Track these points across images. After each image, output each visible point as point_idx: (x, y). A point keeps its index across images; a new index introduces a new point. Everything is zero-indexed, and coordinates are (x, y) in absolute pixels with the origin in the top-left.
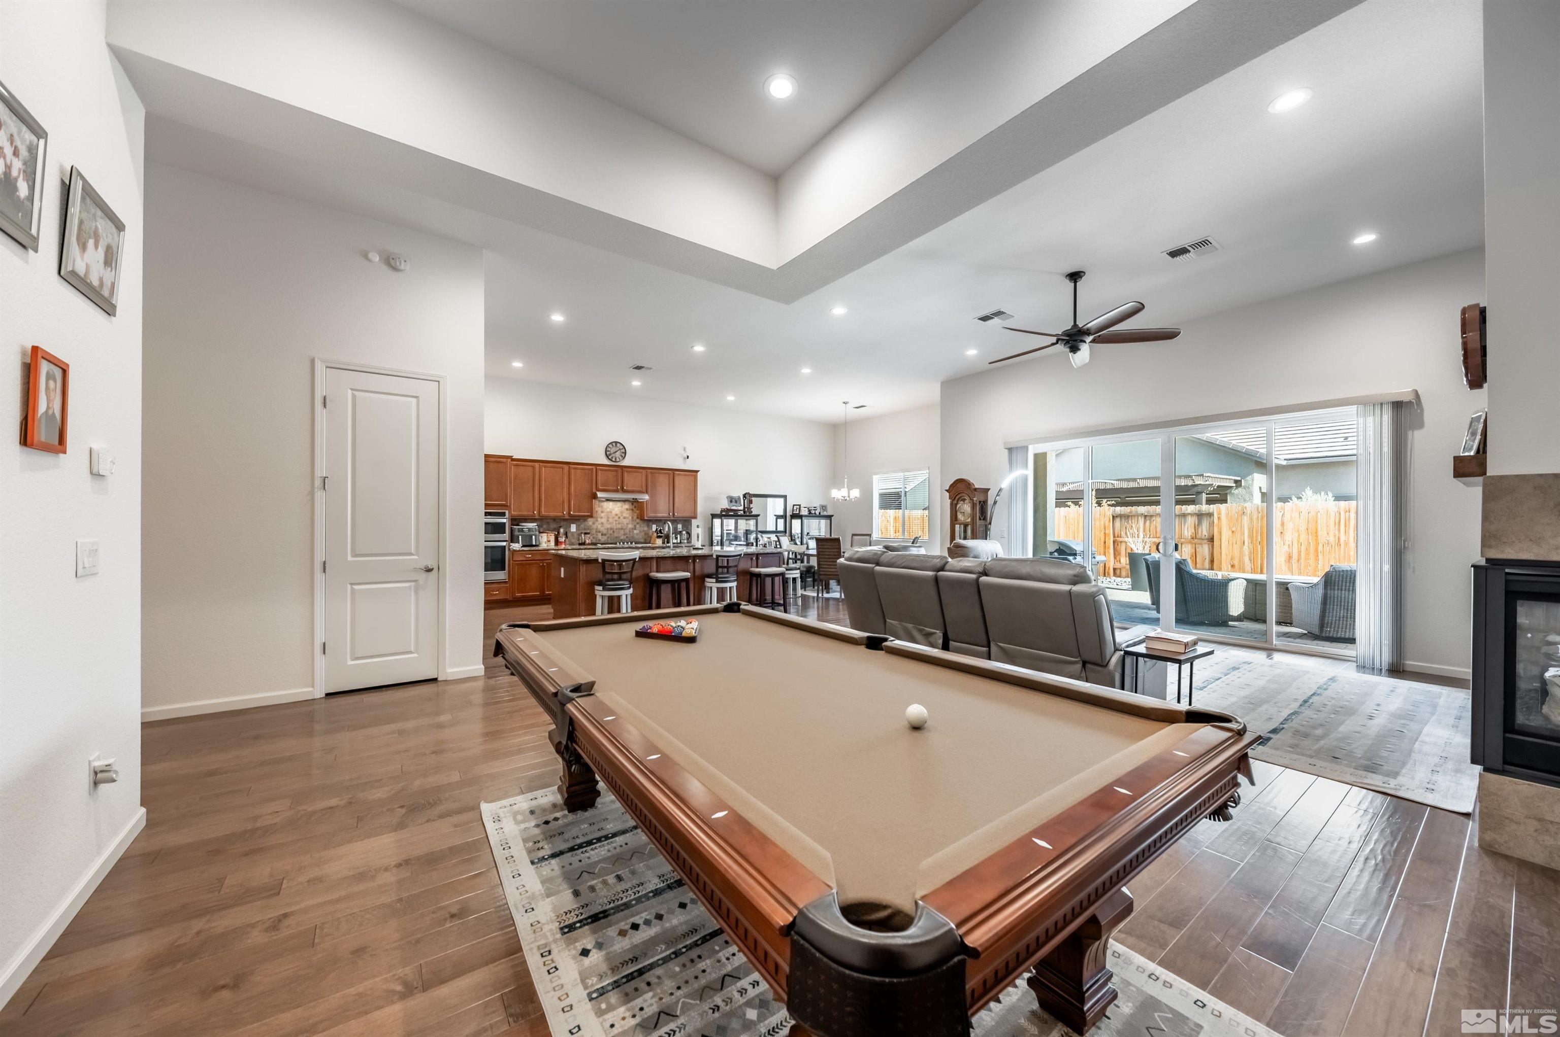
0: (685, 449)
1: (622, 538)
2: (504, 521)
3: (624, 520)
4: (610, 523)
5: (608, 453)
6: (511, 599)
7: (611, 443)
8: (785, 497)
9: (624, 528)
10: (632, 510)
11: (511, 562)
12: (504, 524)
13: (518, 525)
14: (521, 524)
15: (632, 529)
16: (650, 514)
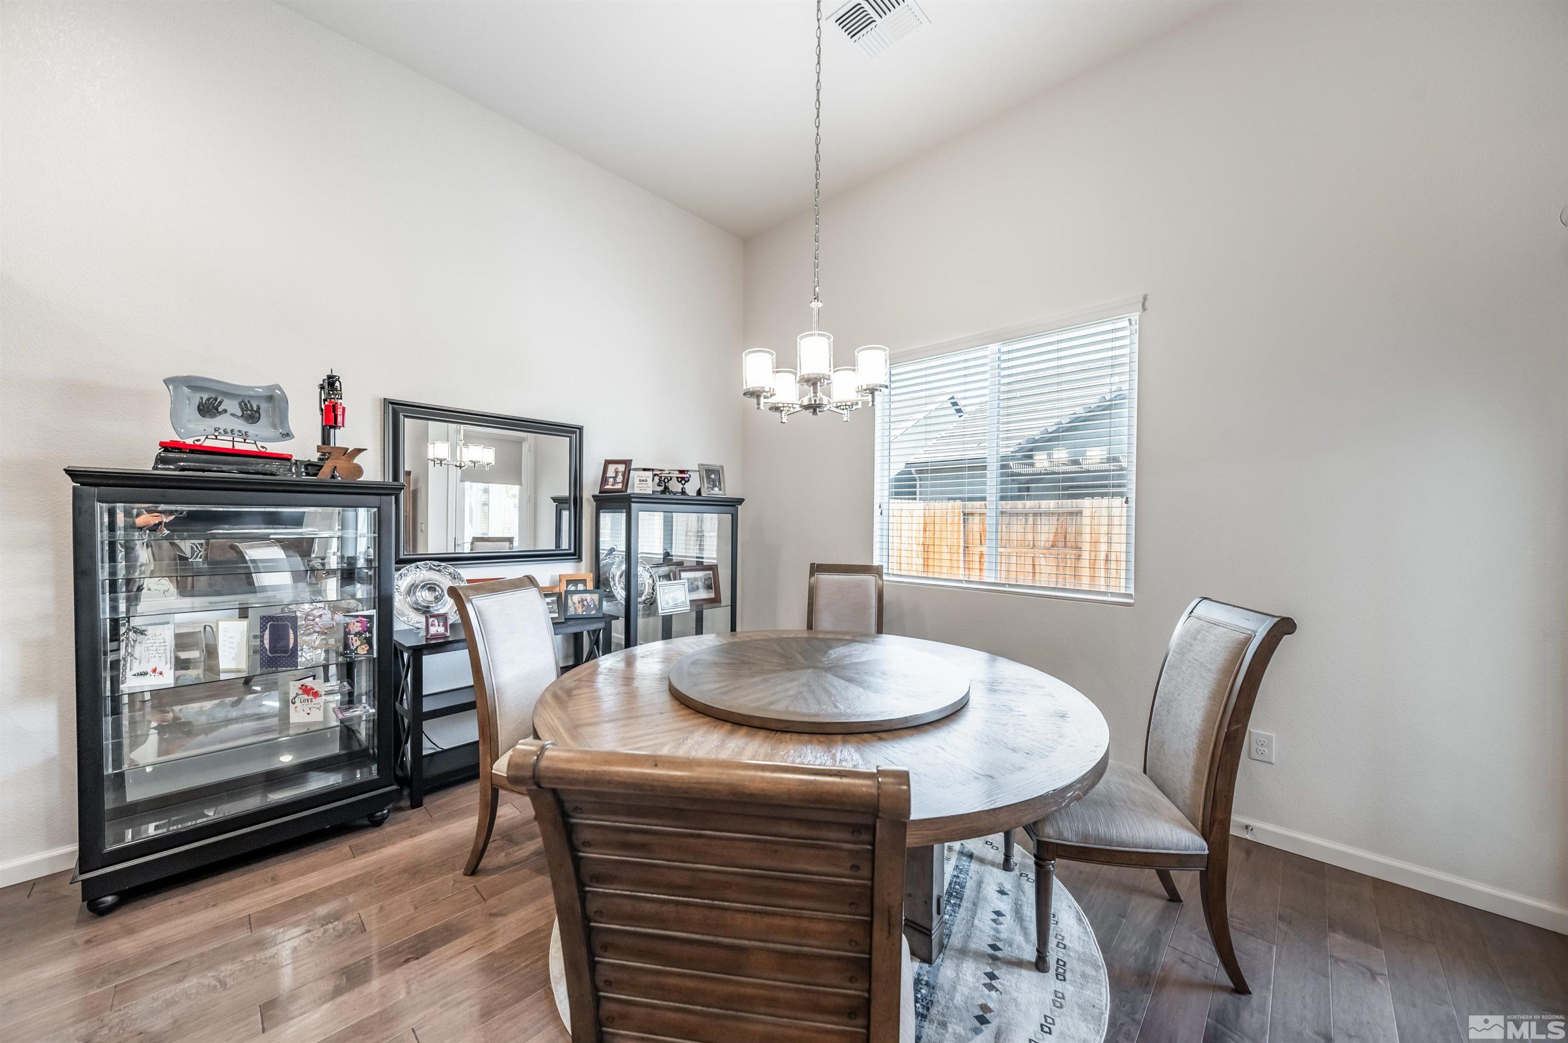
8: (574, 434)
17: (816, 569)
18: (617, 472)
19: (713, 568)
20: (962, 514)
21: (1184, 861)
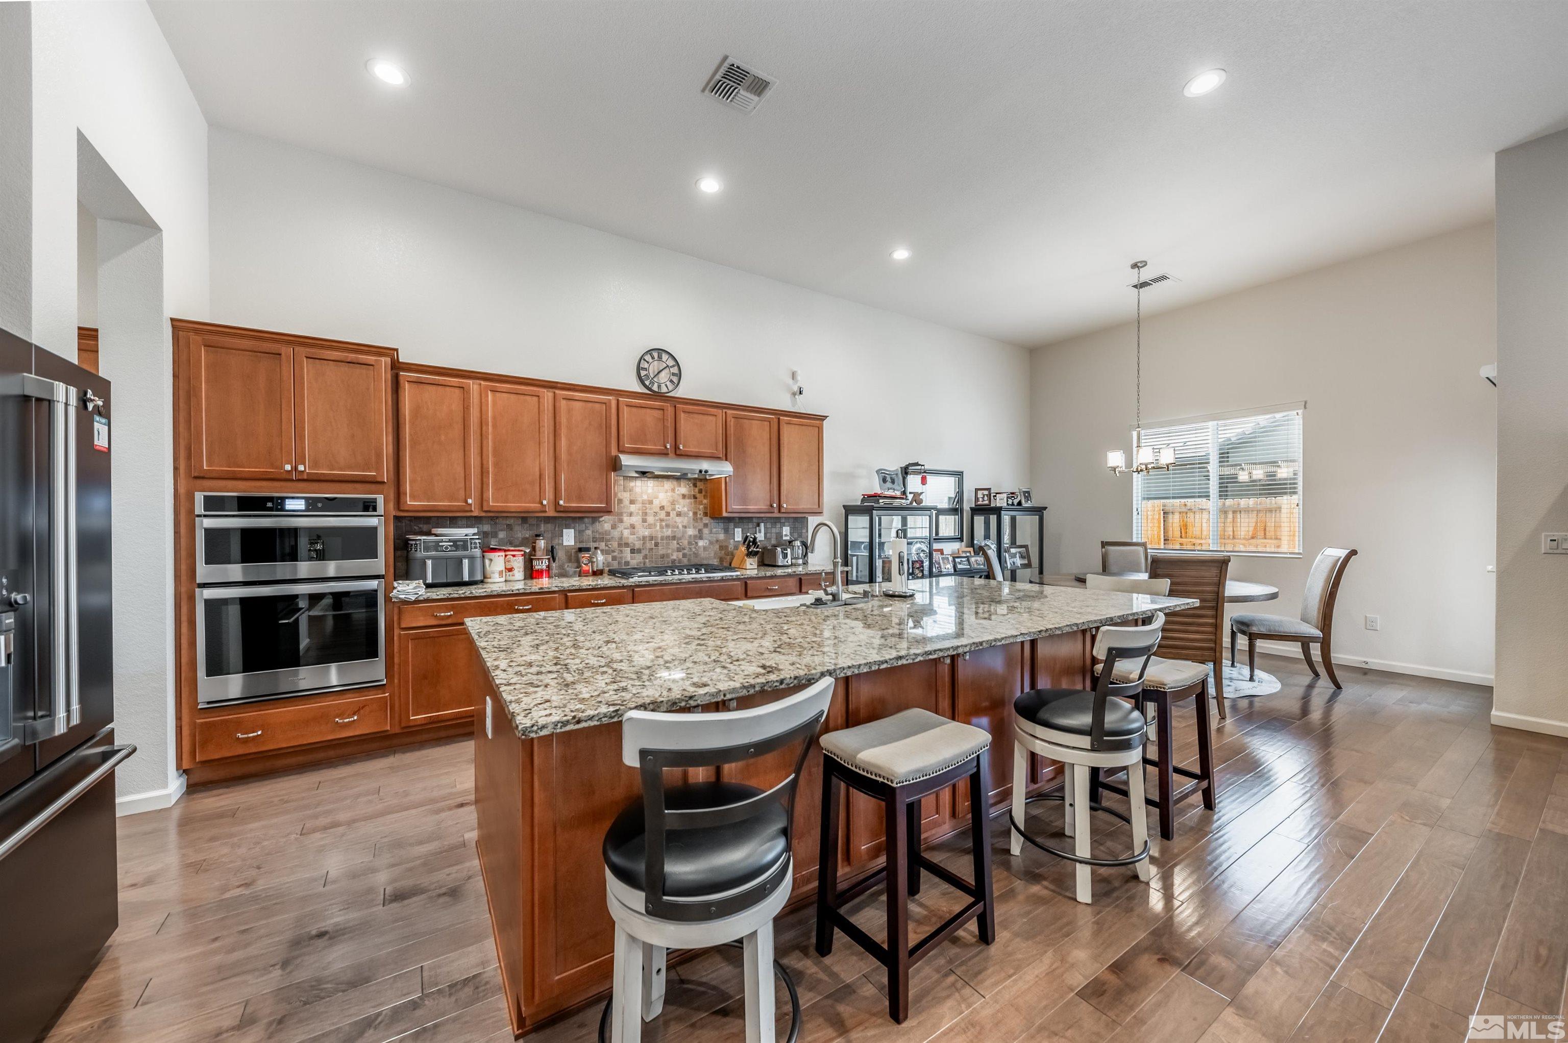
0: (794, 375)
1: (674, 557)
2: (373, 522)
3: (678, 519)
4: (650, 526)
5: (643, 373)
6: (397, 730)
7: (650, 352)
8: (959, 475)
9: (679, 535)
10: (695, 497)
11: (396, 632)
12: (374, 529)
13: (429, 533)
14: (435, 531)
15: (695, 536)
16: (732, 506)
17: (1104, 544)
18: (984, 495)
19: (1026, 547)
20: (1162, 512)
21: (1314, 639)
